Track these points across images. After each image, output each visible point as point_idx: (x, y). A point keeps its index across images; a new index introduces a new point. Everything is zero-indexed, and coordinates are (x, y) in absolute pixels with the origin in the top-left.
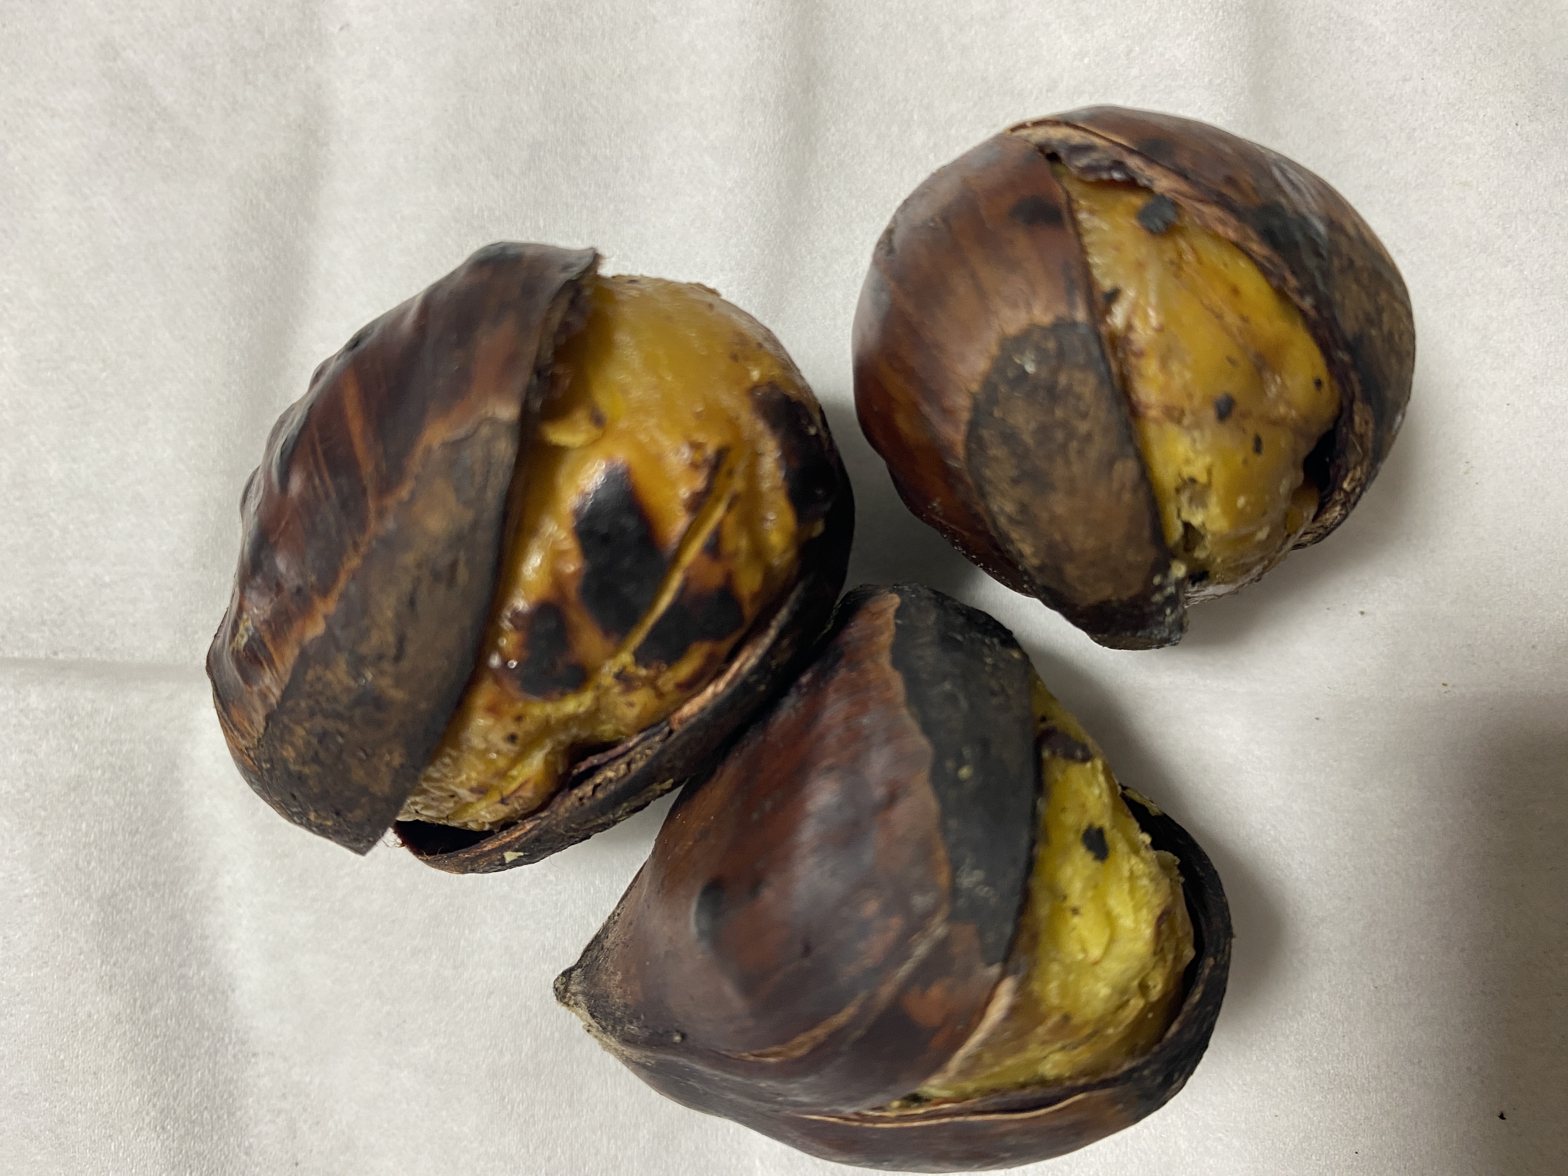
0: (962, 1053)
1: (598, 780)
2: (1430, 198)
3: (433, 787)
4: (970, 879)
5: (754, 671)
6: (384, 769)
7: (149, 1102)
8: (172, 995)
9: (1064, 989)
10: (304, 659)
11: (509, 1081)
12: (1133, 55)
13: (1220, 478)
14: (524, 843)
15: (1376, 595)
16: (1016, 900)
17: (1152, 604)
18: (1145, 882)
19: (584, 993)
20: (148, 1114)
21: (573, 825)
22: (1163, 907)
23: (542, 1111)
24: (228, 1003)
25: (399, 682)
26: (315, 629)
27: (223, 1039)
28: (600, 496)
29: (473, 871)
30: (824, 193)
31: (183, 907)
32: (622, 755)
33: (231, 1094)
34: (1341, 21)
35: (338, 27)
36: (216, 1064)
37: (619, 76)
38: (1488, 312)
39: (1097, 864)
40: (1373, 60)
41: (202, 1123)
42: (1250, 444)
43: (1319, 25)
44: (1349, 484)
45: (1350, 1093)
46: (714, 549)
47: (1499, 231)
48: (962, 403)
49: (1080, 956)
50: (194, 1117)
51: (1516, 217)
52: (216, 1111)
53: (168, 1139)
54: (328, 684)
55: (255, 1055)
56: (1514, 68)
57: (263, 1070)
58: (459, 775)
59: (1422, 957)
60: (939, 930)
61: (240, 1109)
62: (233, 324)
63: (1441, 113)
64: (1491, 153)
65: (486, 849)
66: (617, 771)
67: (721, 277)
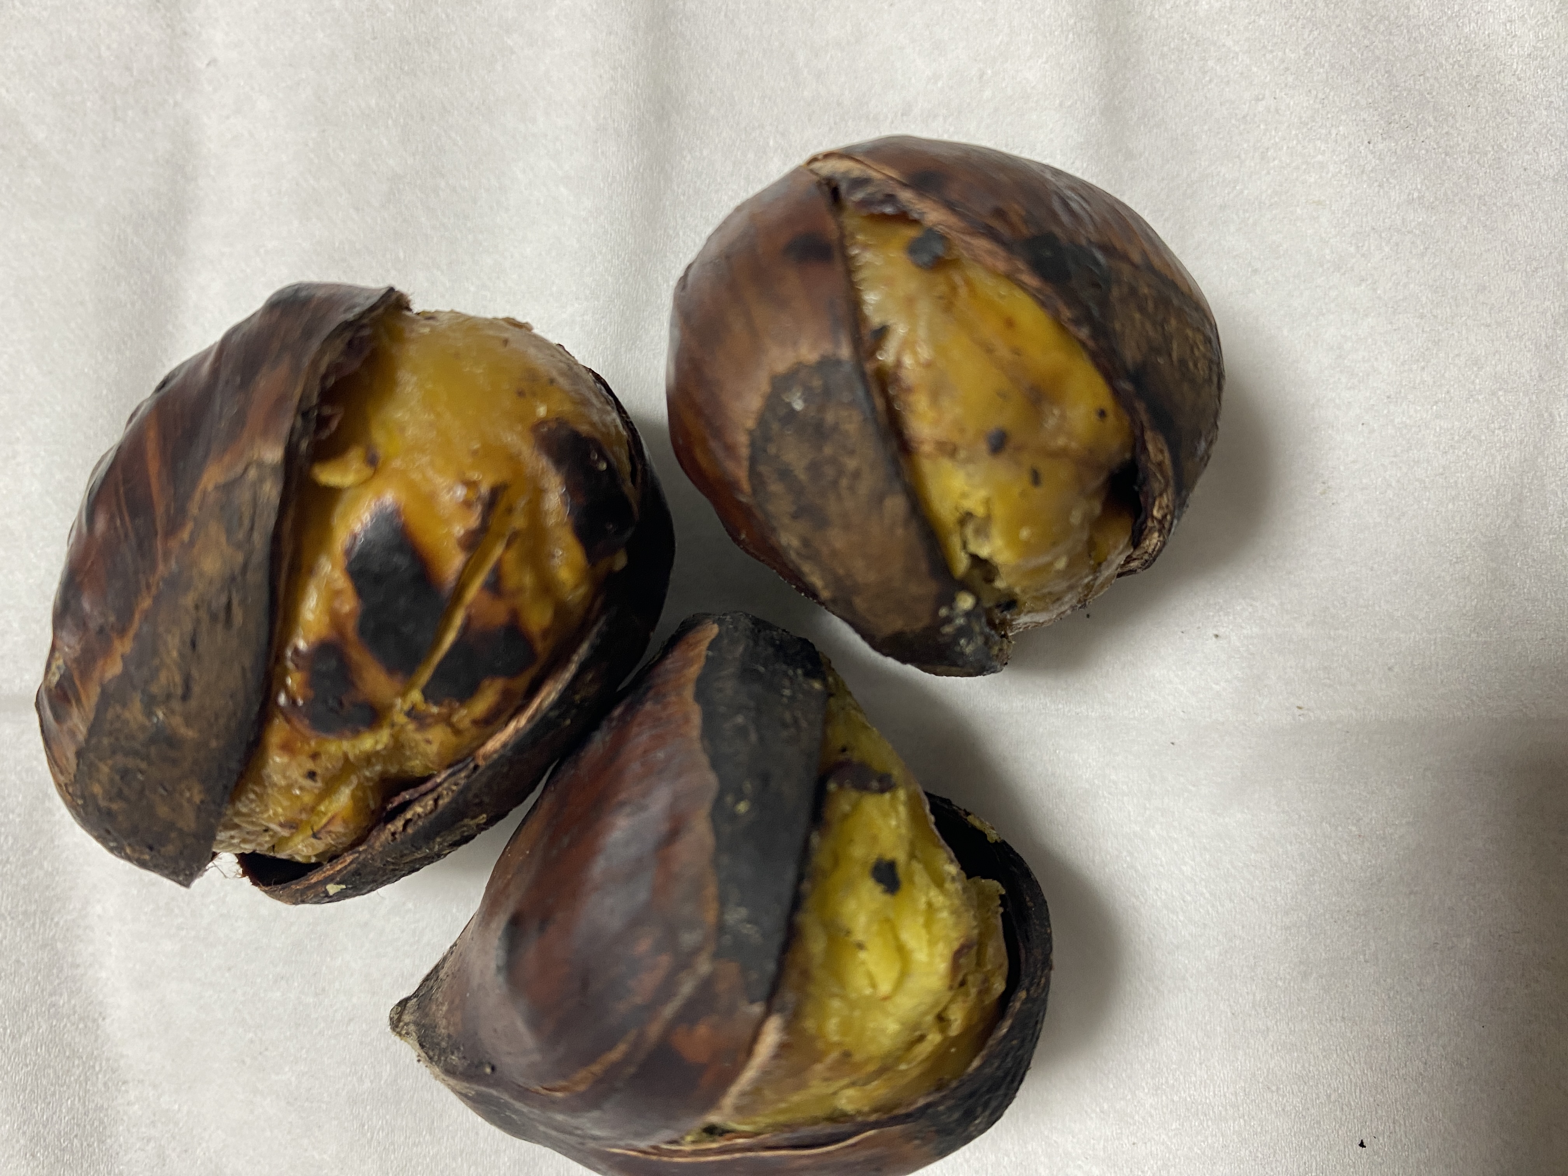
0: (735, 1090)
1: (409, 815)
2: (1284, 218)
3: (243, 822)
4: (736, 915)
5: (556, 705)
6: (185, 804)
7: (19, 1129)
8: (42, 1024)
9: (846, 1026)
10: (106, 699)
11: (368, 1108)
12: (985, 78)
13: (999, 511)
14: (344, 876)
15: (1231, 618)
16: (778, 939)
17: (943, 635)
18: (945, 914)
19: (416, 1023)
20: (18, 1141)
21: (389, 859)
22: (962, 940)
23: (402, 1139)
24: (99, 1032)
25: (188, 720)
26: (114, 669)
27: (94, 1067)
28: (370, 536)
29: (303, 902)
30: (680, 221)
31: (54, 936)
32: (432, 790)
33: (101, 1122)
34: (1194, 41)
35: (206, 62)
36: (86, 1091)
37: (477, 108)
38: (1343, 331)
39: (887, 898)
40: (1225, 80)
41: (72, 1151)
42: (1026, 478)
43: (1172, 46)
44: (1158, 511)
45: (1207, 1121)
46: (495, 586)
47: (1352, 249)
48: (742, 439)
49: (868, 991)
50: (64, 1145)
51: (1369, 235)
52: (86, 1140)
53: (38, 1166)
54: (126, 722)
55: (125, 1082)
56: (1367, 86)
57: (132, 1098)
58: (267, 810)
59: (1280, 983)
60: (704, 966)
61: (110, 1137)
62: (100, 358)
63: (1294, 132)
64: (1343, 172)
65: (313, 881)
66: (425, 807)
67: (577, 305)
